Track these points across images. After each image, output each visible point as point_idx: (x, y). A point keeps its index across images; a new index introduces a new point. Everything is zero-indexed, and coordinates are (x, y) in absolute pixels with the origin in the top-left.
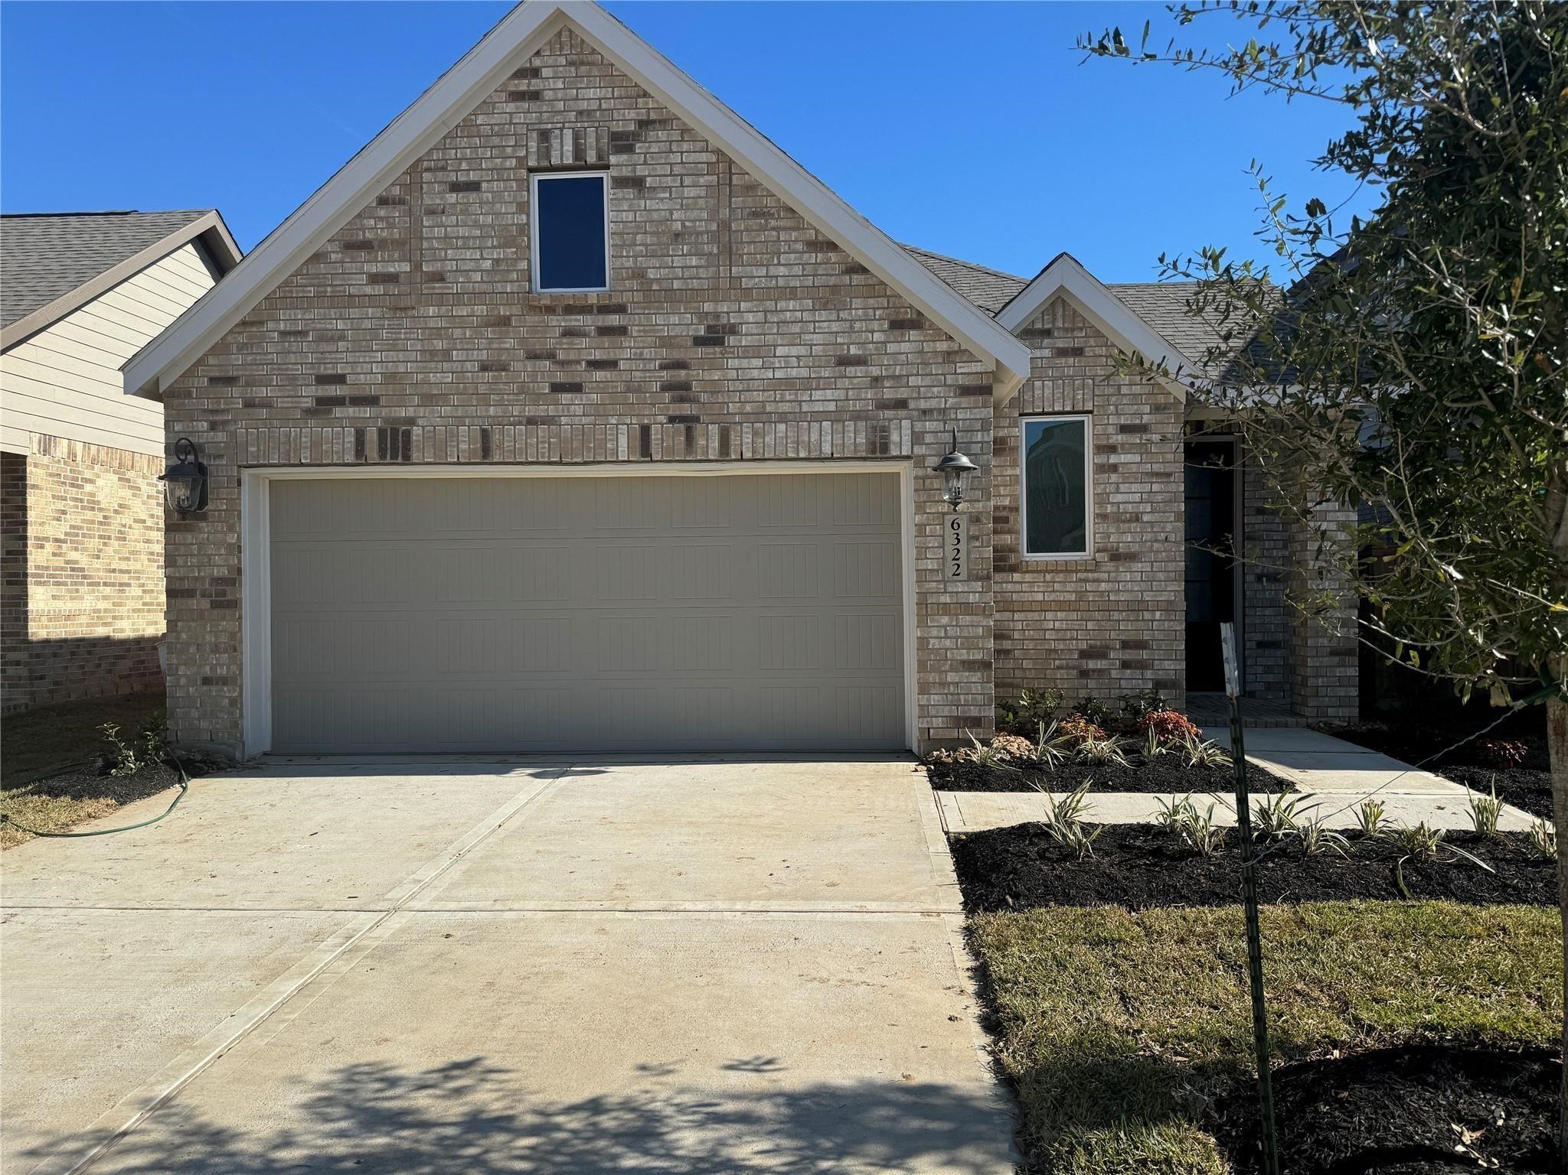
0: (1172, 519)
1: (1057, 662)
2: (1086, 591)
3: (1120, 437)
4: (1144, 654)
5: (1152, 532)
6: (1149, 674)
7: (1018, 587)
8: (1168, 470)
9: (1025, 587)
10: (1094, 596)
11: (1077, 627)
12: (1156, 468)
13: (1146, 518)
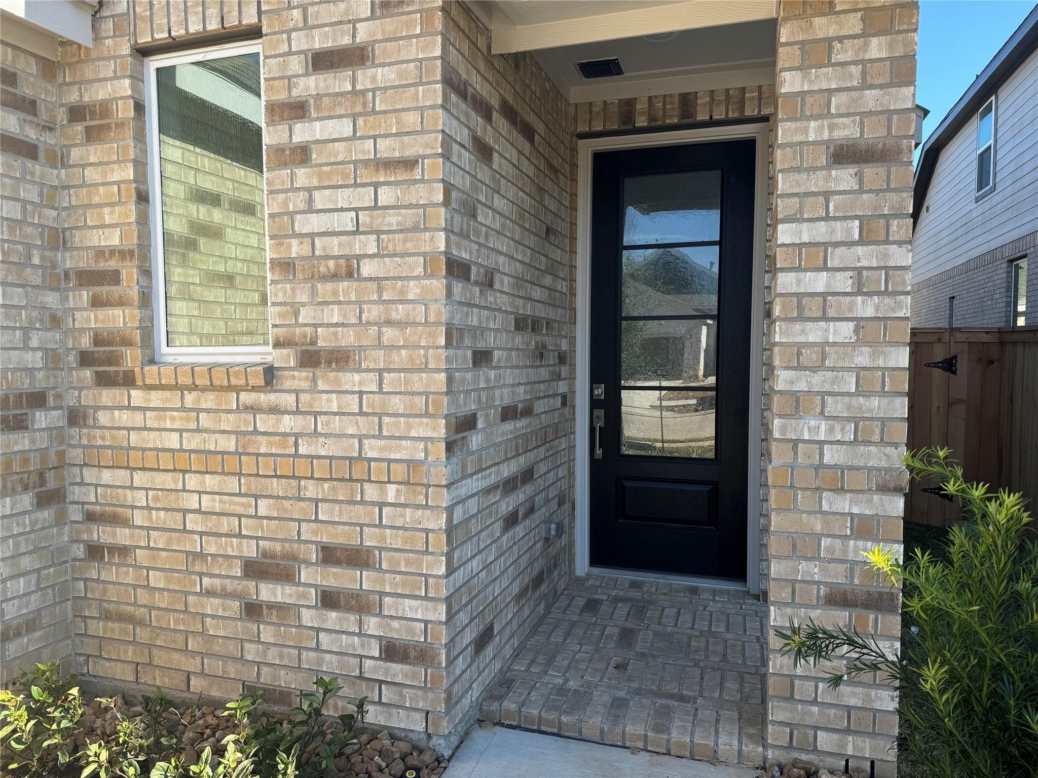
0: (420, 270)
1: (206, 581)
2: (256, 432)
3: (312, 81)
4: (367, 580)
5: (381, 302)
6: (372, 625)
7: (137, 419)
8: (409, 153)
9: (151, 419)
10: (269, 444)
11: (239, 510)
12: (387, 148)
13: (368, 268)
